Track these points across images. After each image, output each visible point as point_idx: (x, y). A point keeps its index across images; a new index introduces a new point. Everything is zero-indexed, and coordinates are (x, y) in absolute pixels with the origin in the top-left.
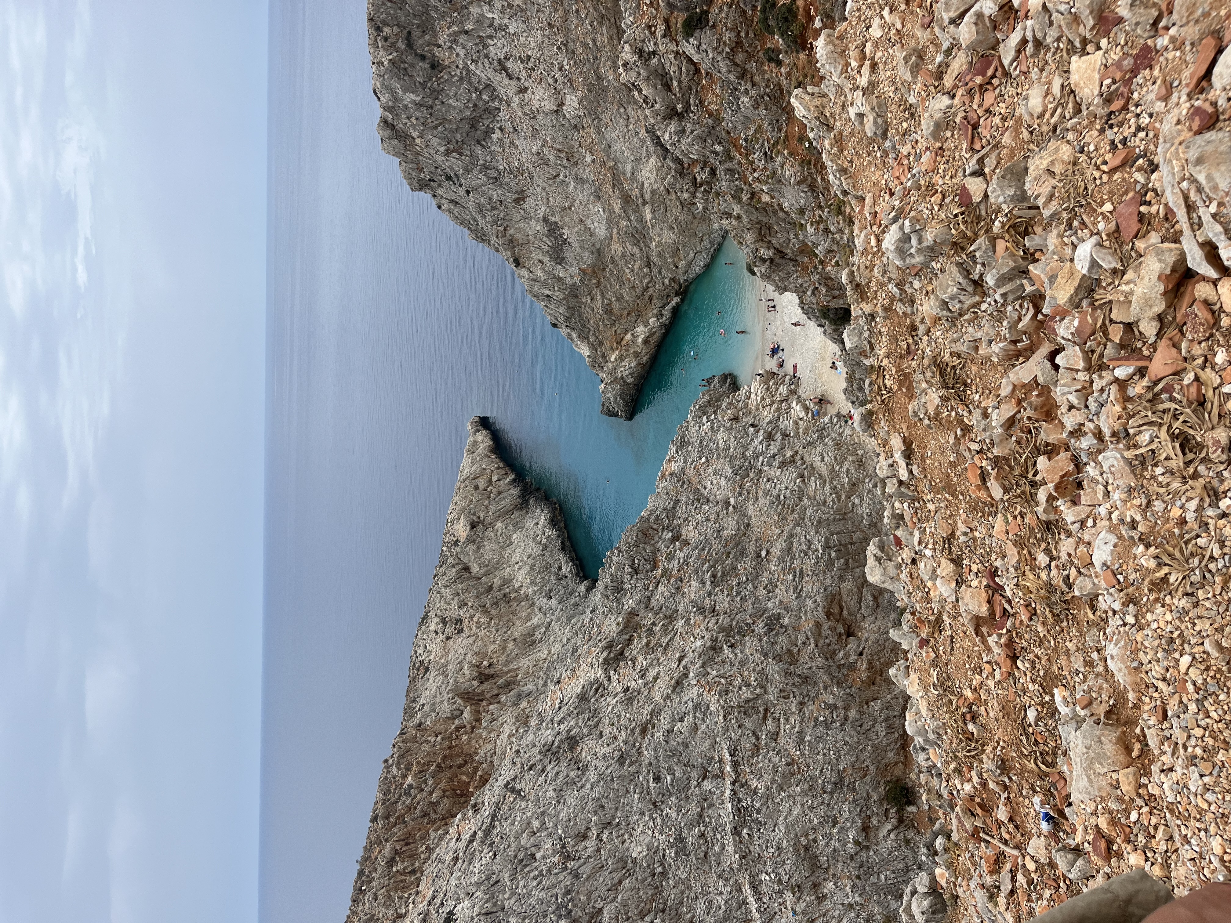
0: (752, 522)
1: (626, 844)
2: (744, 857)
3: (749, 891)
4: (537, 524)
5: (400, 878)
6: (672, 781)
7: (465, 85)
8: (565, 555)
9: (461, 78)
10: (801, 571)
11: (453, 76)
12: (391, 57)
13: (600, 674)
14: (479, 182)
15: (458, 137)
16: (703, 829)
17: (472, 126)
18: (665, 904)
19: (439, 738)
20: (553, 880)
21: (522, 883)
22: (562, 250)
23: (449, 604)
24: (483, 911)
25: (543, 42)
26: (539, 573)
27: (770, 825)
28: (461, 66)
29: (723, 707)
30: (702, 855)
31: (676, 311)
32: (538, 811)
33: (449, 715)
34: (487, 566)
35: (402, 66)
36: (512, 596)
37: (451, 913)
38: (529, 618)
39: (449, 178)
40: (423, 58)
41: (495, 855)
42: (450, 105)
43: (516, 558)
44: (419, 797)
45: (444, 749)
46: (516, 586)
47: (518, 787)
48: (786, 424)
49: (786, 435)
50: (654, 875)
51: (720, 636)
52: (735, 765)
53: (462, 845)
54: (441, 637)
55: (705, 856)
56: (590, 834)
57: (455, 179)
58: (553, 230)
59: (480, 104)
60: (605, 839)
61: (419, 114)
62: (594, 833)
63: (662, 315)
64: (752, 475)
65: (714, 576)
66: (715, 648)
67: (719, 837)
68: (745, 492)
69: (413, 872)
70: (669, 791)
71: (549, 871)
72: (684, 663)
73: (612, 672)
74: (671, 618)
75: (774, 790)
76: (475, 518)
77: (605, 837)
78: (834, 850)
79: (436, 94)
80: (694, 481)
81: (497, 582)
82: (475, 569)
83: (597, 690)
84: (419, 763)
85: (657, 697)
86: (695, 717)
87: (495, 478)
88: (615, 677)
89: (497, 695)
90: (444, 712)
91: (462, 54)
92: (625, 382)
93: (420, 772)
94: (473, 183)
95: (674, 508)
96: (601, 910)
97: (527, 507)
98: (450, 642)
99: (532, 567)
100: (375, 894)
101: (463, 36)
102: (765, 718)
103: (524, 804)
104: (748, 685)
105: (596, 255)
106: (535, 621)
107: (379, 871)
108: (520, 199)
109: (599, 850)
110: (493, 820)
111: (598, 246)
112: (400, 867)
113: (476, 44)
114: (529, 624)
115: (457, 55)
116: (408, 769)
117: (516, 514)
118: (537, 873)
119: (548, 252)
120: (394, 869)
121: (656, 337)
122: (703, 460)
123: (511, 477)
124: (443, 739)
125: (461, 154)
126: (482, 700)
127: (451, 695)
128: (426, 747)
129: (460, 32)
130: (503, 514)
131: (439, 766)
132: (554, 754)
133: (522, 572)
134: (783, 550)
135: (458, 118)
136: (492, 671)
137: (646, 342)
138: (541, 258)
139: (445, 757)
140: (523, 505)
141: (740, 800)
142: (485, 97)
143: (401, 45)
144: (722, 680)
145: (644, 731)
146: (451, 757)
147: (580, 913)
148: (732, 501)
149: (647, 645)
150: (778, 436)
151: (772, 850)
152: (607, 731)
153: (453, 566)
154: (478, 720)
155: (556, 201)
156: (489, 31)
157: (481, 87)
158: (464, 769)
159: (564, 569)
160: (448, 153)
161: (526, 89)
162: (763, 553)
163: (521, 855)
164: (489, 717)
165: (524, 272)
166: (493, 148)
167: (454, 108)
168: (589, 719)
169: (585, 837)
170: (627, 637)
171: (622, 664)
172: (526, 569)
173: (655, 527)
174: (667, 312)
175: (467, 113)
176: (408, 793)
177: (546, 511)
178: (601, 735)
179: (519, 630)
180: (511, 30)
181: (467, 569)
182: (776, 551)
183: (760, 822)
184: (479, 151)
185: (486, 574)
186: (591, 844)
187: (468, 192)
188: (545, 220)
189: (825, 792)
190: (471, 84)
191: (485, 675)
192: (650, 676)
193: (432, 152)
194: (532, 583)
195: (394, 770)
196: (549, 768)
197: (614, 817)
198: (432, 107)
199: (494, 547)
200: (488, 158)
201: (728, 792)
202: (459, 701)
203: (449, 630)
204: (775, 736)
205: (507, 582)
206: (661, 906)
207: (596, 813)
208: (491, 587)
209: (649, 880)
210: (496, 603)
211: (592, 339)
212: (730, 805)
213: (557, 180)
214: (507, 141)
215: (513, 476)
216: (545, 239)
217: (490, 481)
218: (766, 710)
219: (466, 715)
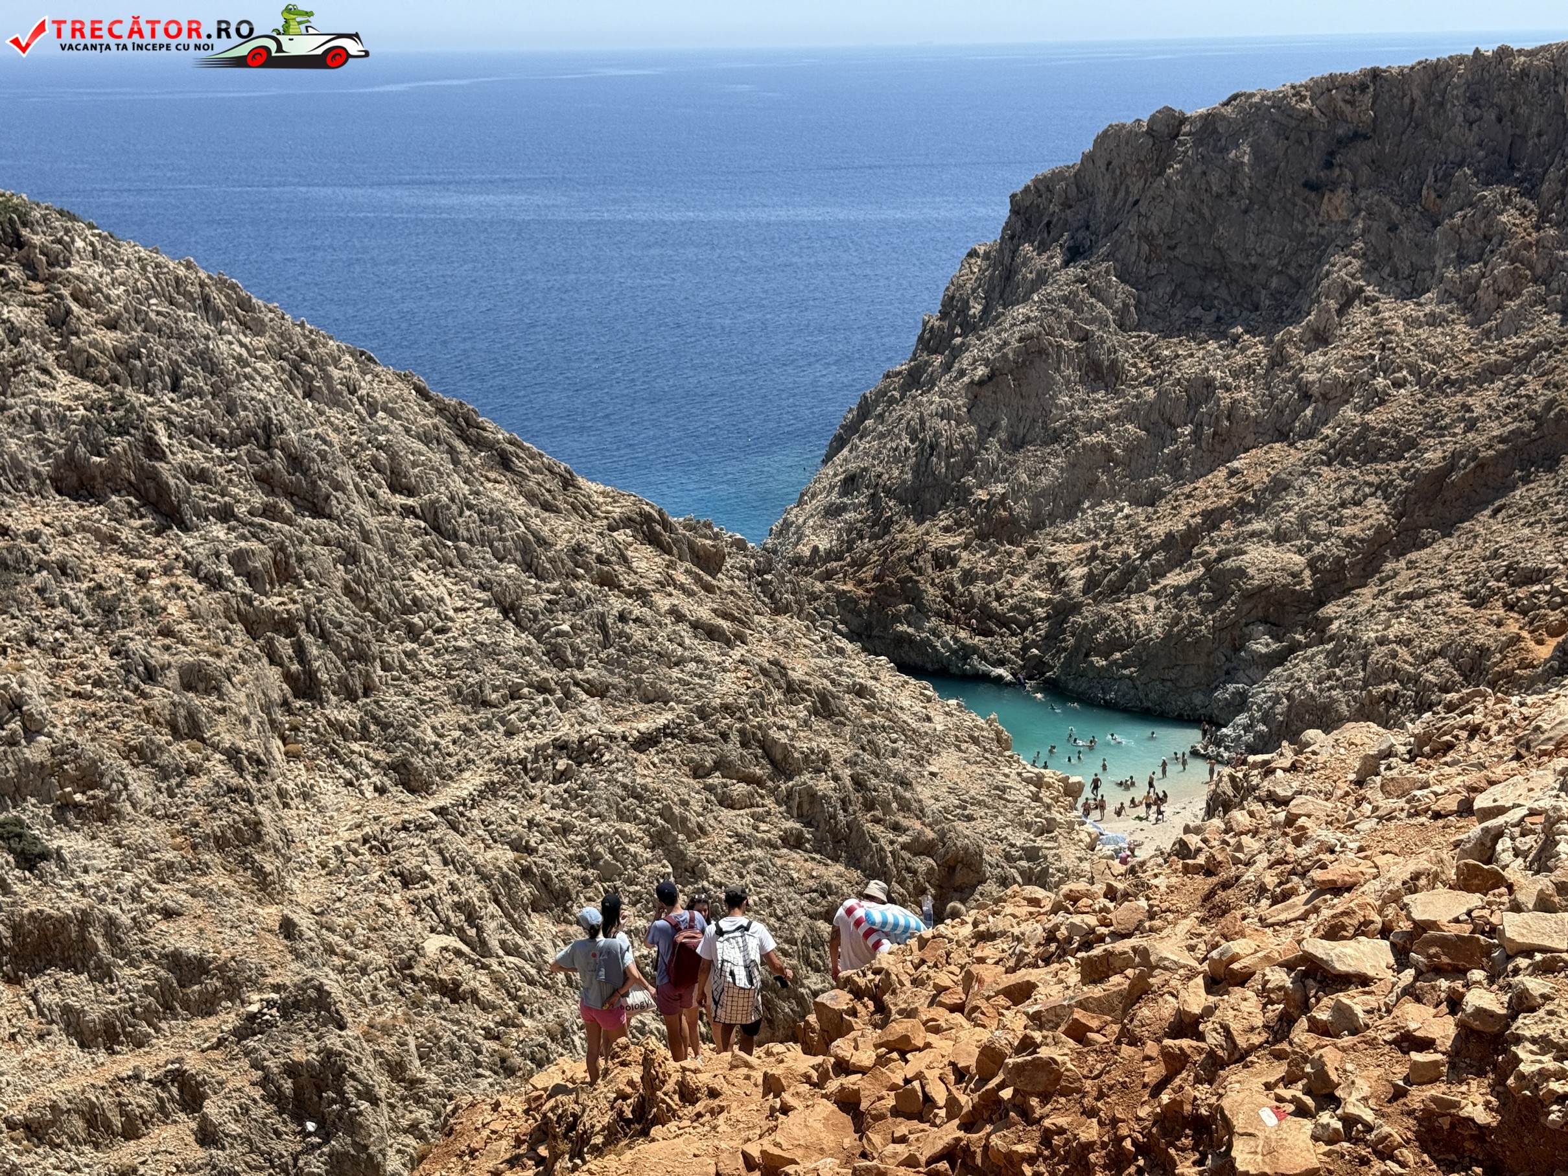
2: (524, 768)
12: (1316, 113)
15: (1182, 251)
17: (1209, 270)
40: (1327, 165)
42: (1244, 225)
55: (484, 702)
62: (406, 500)
73: (628, 532)
79: (1261, 198)
135: (1221, 243)
143: (1342, 128)
167: (1241, 232)
169: (391, 486)
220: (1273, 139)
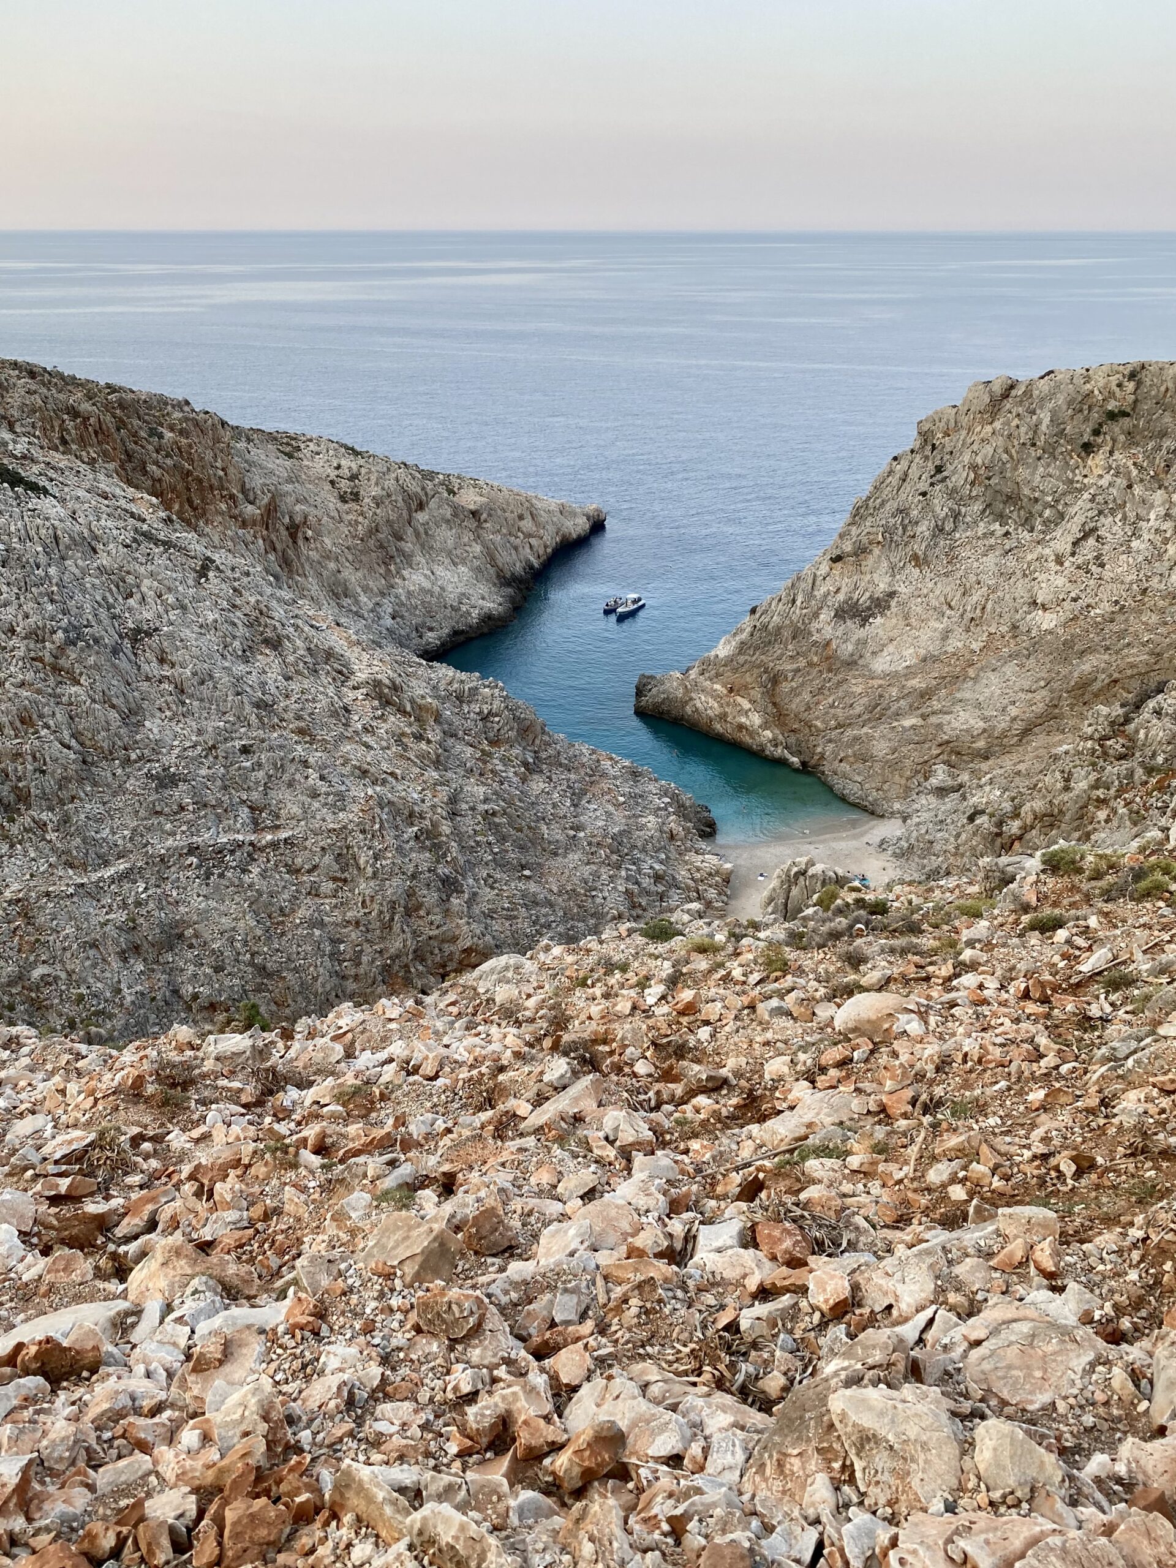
0: (560, 859)
1: (158, 714)
2: (162, 860)
3: (122, 867)
4: (483, 598)
5: (56, 424)
6: (245, 768)
7: (1062, 487)
8: (449, 635)
9: (1071, 482)
10: (516, 917)
11: (1073, 472)
12: (1096, 392)
13: (361, 676)
14: (938, 509)
15: (994, 481)
16: (191, 808)
17: (1009, 498)
18: (92, 764)
19: (221, 473)
20: (106, 622)
21: (97, 581)
22: (854, 616)
23: (377, 484)
24: (59, 532)
25: (1122, 583)
26: (423, 602)
27: (204, 890)
28: (1086, 481)
29: (345, 827)
30: (158, 808)
31: (782, 762)
32: (187, 601)
33: (247, 486)
34: (426, 533)
35: (1086, 407)
36: (392, 567)
37: (46, 492)
38: (366, 589)
39: (939, 469)
40: (1096, 432)
41: (127, 546)
42: (1036, 468)
43: (440, 571)
44: (150, 447)
45: (209, 480)
46: (404, 572)
47: (211, 574)
48: (675, 897)
49: (662, 897)
50: (126, 749)
51: (428, 822)
52: (274, 845)
53: (122, 503)
54: (333, 474)
55: (157, 813)
56: (166, 667)
57: (939, 477)
58: (880, 605)
59: (1039, 507)
60: (162, 686)
61: (1023, 430)
62: (167, 671)
63: (776, 746)
64: (615, 857)
65: (494, 814)
66: (412, 817)
67: (184, 828)
68: (594, 849)
69: (64, 442)
70: (232, 765)
71: (114, 617)
72: (390, 779)
73: (364, 691)
74: (437, 763)
75: (249, 893)
76: (484, 516)
77: (166, 686)
78: (182, 970)
79: (1050, 450)
80: (596, 789)
81: (408, 547)
82: (421, 517)
83: (340, 672)
84: (190, 446)
85: (346, 748)
86: (328, 794)
87: (533, 541)
88: (359, 694)
89: (275, 549)
90: (251, 479)
91: (1100, 483)
92: (686, 703)
93: (179, 449)
94: (936, 501)
95: (561, 765)
96: (78, 683)
97: (502, 585)
98: (328, 487)
99: (430, 592)
100: (35, 392)
101: (1125, 483)
102: (335, 879)
103: (191, 582)
104: (376, 857)
105: (850, 660)
106: (363, 598)
107: (61, 396)
108: (917, 560)
109: (148, 679)
110: (164, 543)
111: (860, 662)
112: (69, 424)
113: (1115, 500)
114: (359, 590)
115: (1100, 476)
116: (182, 432)
117: (492, 571)
118: (111, 600)
119: (851, 598)
120: (65, 417)
121: (747, 739)
122: (622, 799)
123: (536, 564)
124: (220, 478)
125: (973, 484)
126: (267, 529)
127: (272, 488)
128: (209, 456)
129: (1129, 479)
130: (490, 556)
131: (189, 473)
132: (257, 619)
133: (422, 578)
134: (534, 895)
135: (1019, 479)
136: (300, 542)
137: (741, 727)
138: (844, 590)
139: (200, 481)
140: (505, 580)
141: (232, 852)
142: (1047, 513)
143: (1112, 405)
144: (377, 826)
145: (301, 732)
146: (201, 489)
147: (73, 656)
148: (582, 834)
149: (403, 734)
150: (661, 888)
151: (175, 894)
152: (294, 686)
153: (423, 489)
154: (244, 525)
155: (916, 607)
156: (1132, 516)
157: (1060, 507)
158: (187, 507)
159: (430, 634)
160: (974, 467)
161: (1062, 564)
162: (527, 873)
163: (130, 579)
164: (250, 539)
165: (824, 569)
166: (982, 524)
167: (1033, 474)
168: (305, 663)
169: (162, 661)
170: (408, 708)
171: (376, 703)
172: (427, 584)
173: (537, 742)
174: (779, 752)
175: (1026, 491)
176: (153, 432)
177: (501, 609)
178: (288, 678)
179: (351, 576)
180: (1135, 544)
181: (421, 507)
182: (533, 887)
183: (208, 878)
184: (977, 507)
185: (417, 535)
186: (153, 669)
187: (924, 494)
188: (892, 595)
189: (252, 955)
190: (1064, 494)
191: (296, 533)
192: (367, 738)
193: (975, 447)
194: (410, 594)
195: (177, 415)
196: (238, 614)
197: (191, 697)
198: (1034, 445)
199: (450, 543)
200: (968, 519)
201: (240, 837)
202: (266, 500)
203: (344, 484)
204: (314, 892)
205: (408, 558)
206: (89, 759)
207: (194, 674)
208: (400, 539)
209: (119, 743)
210: (381, 547)
211: (741, 659)
212: (225, 840)
213: (945, 607)
214: (992, 541)
215: (536, 565)
216: (867, 594)
217: (530, 536)
218: (345, 881)
219: (250, 507)
220: (1065, 407)
